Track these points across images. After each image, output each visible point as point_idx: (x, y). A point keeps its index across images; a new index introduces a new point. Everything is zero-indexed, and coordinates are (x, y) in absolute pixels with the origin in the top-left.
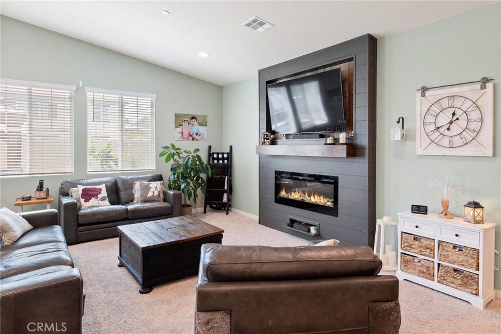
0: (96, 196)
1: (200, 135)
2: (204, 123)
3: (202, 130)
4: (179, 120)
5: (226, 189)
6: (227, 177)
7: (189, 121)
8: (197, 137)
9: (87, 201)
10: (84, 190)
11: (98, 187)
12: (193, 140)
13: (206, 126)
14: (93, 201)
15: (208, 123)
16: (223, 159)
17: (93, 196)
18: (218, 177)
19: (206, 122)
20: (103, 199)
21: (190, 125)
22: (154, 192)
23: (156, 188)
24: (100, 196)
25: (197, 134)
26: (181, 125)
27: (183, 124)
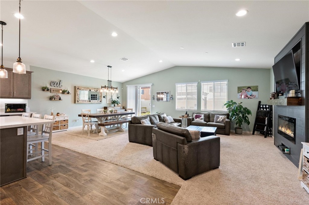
0: (199, 118)
1: (253, 96)
2: (256, 90)
3: (254, 93)
4: (240, 89)
5: (266, 124)
6: (267, 118)
7: (246, 89)
8: (251, 97)
9: (196, 119)
10: (196, 115)
11: (201, 115)
12: (248, 98)
13: (257, 91)
14: (198, 119)
15: (259, 90)
16: (266, 108)
17: (198, 117)
18: (262, 117)
19: (257, 89)
20: (201, 119)
21: (247, 92)
22: (220, 119)
23: (222, 118)
24: (200, 118)
25: (251, 96)
26: (242, 92)
27: (243, 91)
